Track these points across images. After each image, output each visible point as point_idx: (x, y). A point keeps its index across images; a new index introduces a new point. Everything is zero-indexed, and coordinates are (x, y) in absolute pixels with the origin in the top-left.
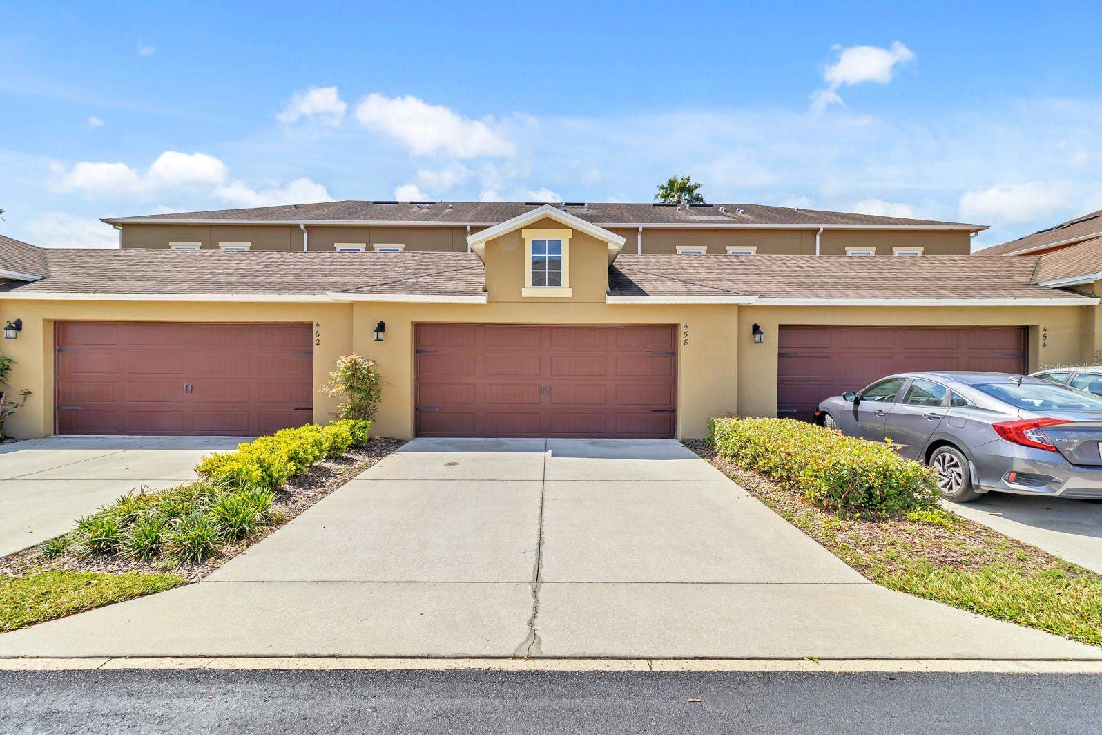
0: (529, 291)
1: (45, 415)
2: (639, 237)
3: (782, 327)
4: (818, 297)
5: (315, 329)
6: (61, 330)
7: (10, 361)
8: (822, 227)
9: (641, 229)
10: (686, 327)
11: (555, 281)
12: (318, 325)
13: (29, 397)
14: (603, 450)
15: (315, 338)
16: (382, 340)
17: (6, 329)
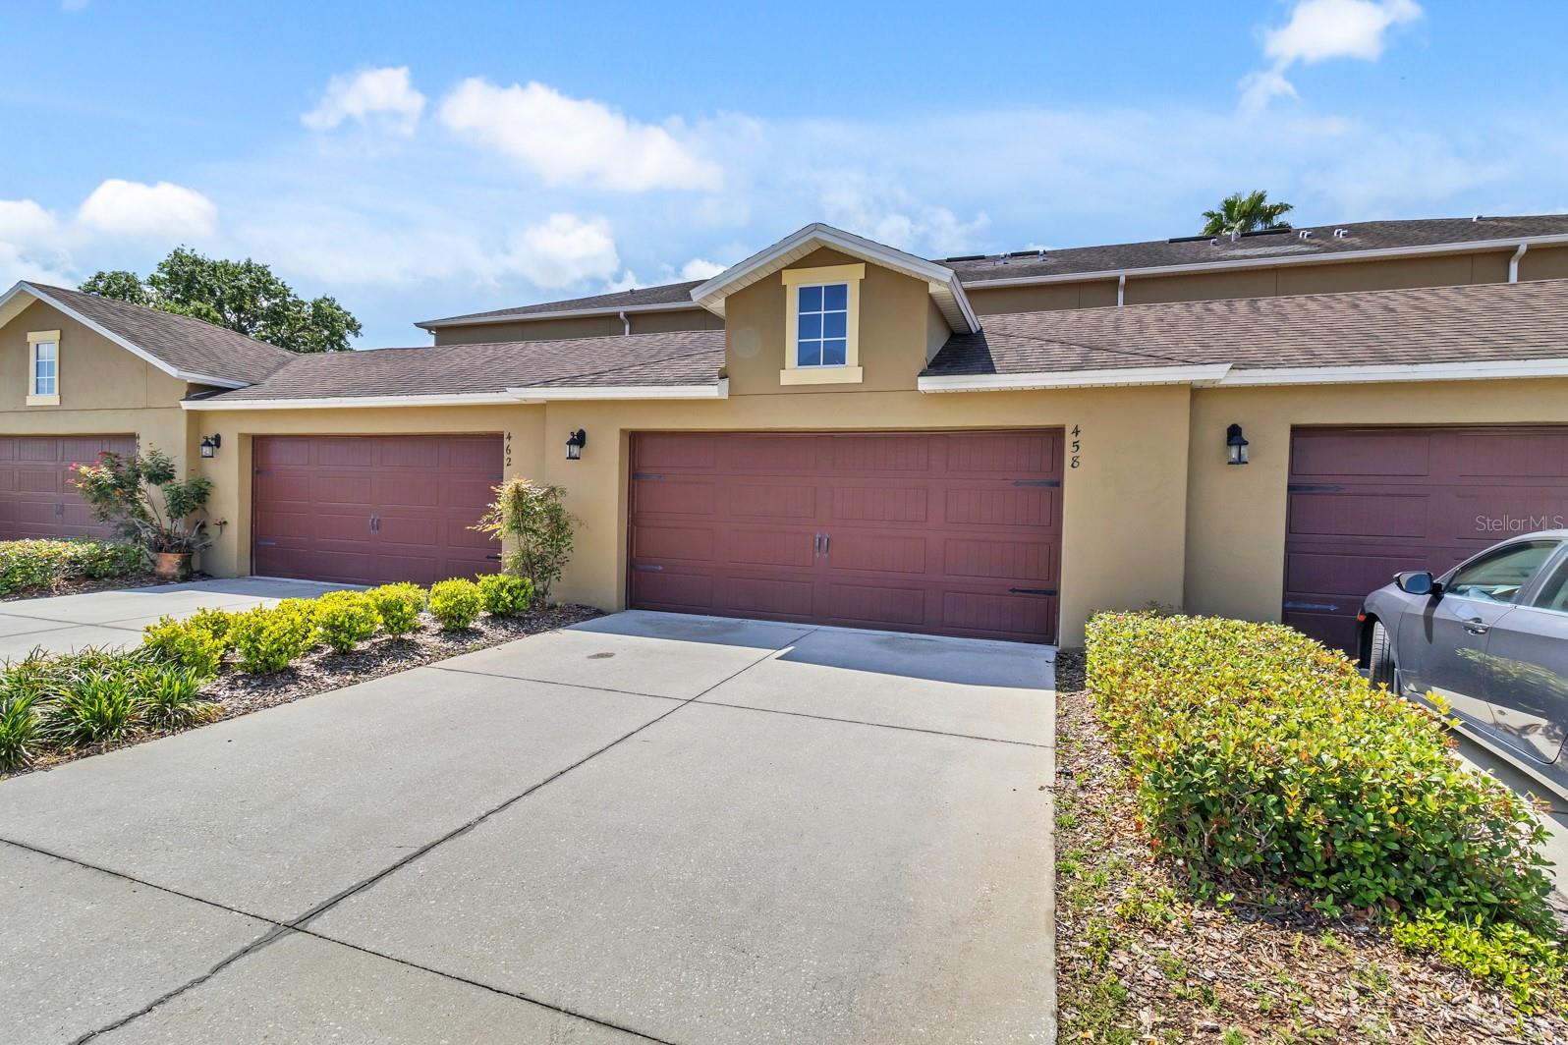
0: (793, 374)
1: (238, 550)
2: (1121, 294)
3: (1297, 431)
4: (1388, 360)
5: (506, 442)
6: (259, 445)
7: (209, 483)
8: (1523, 243)
9: (1123, 280)
10: (1076, 432)
11: (836, 356)
12: (509, 437)
13: (225, 527)
14: (906, 659)
15: (506, 456)
16: (579, 458)
17: (203, 445)
